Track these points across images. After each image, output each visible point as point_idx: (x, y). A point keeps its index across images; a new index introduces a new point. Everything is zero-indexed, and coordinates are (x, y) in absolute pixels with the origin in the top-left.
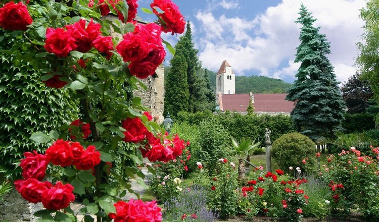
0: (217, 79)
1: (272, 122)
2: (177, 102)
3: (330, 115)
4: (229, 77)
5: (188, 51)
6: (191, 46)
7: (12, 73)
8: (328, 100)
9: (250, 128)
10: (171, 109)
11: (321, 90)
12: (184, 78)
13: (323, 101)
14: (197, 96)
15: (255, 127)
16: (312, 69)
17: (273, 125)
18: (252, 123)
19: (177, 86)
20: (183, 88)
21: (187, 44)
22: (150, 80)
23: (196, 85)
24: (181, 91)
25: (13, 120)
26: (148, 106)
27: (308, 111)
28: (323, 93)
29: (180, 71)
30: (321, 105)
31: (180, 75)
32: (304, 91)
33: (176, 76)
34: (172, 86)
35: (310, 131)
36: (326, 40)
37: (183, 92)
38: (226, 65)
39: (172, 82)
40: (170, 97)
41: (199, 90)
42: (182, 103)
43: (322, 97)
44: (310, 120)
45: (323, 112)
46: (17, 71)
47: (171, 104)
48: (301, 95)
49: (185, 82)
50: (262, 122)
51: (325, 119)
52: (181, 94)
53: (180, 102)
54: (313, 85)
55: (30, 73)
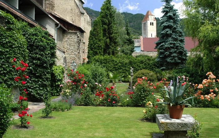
0: (143, 25)
1: (151, 62)
2: (95, 49)
3: (176, 58)
4: (152, 24)
5: (108, 12)
6: (110, 9)
7: (6, 55)
8: (176, 50)
9: (138, 66)
10: (92, 54)
11: (171, 44)
12: (100, 33)
13: (172, 50)
14: (115, 43)
15: (141, 65)
16: (167, 31)
17: (152, 64)
18: (139, 62)
19: (96, 39)
20: (99, 40)
21: (108, 7)
22: (79, 35)
23: (114, 36)
24: (98, 42)
25: (7, 70)
26: (77, 52)
27: (163, 56)
28: (172, 46)
29: (97, 29)
30: (171, 53)
31: (97, 32)
32: (161, 44)
33: (94, 32)
34: (92, 39)
35: (165, 68)
36: (178, 12)
37: (99, 43)
38: (149, 14)
39: (92, 36)
40: (91, 46)
41: (116, 39)
42: (98, 50)
43: (173, 48)
44: (165, 62)
45: (172, 57)
46: (7, 54)
47: (92, 50)
48: (160, 47)
49: (100, 36)
50: (145, 61)
51: (173, 61)
52: (98, 44)
53: (97, 49)
54: (168, 41)
55: (11, 55)
